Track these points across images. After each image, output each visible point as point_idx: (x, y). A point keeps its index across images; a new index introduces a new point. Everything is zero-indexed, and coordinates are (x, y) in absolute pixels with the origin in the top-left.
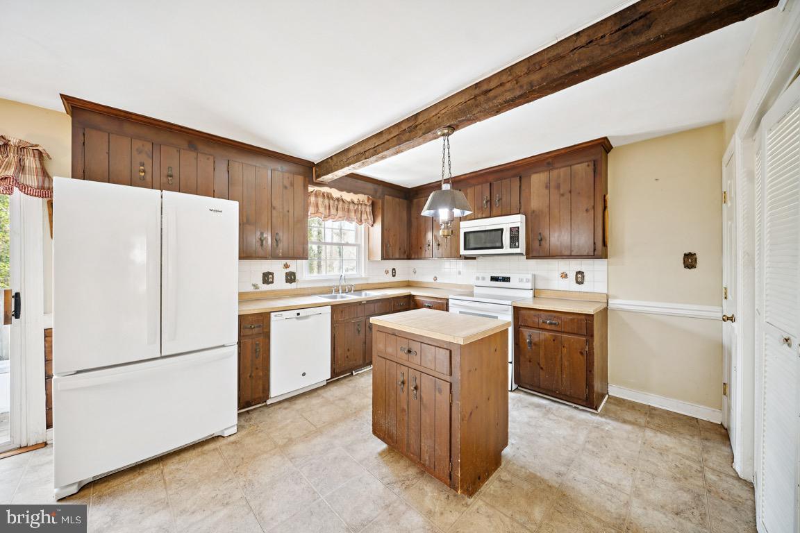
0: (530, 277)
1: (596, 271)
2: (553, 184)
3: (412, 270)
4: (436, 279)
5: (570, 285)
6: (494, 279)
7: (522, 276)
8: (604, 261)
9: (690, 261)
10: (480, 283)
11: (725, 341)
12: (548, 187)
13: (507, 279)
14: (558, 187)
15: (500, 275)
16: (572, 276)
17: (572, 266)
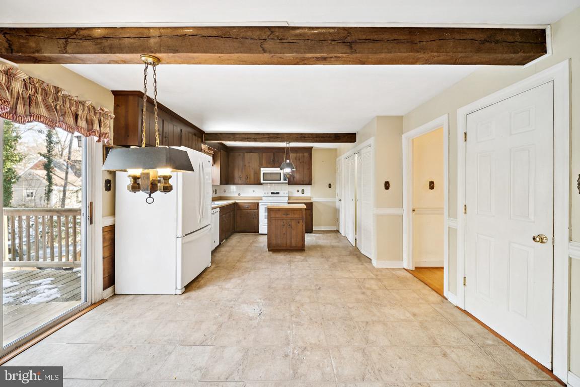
0: (287, 192)
1: (307, 189)
2: (297, 158)
3: (223, 191)
4: (239, 194)
5: (300, 194)
6: (272, 193)
7: (284, 192)
8: (310, 186)
9: (330, 186)
10: (266, 195)
11: (337, 207)
12: (296, 159)
13: (278, 193)
14: (299, 159)
15: (275, 191)
16: (300, 191)
17: (300, 188)
